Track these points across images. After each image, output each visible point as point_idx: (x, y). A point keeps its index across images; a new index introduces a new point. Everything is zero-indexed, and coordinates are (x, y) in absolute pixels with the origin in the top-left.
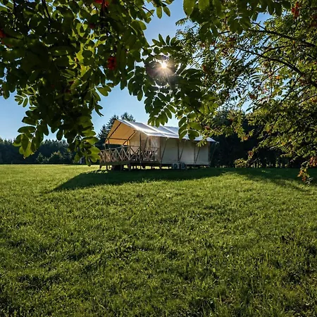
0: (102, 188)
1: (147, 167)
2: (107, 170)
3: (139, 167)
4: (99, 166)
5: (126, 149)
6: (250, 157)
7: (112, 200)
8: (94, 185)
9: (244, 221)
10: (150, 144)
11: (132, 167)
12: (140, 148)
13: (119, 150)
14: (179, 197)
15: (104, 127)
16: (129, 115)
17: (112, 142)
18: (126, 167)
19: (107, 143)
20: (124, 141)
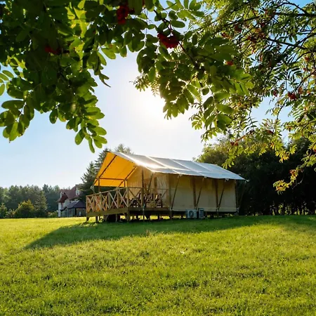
0: (92, 245)
1: (152, 217)
2: (97, 222)
3: (141, 217)
4: (85, 218)
5: (123, 191)
6: (293, 178)
7: (105, 261)
8: (81, 241)
9: (290, 283)
10: (156, 185)
11: (131, 218)
12: (142, 190)
13: (113, 194)
14: (198, 255)
15: (91, 165)
16: (125, 147)
17: (103, 183)
18: (123, 217)
19: (96, 184)
20: (120, 182)
